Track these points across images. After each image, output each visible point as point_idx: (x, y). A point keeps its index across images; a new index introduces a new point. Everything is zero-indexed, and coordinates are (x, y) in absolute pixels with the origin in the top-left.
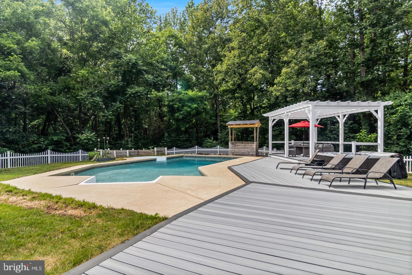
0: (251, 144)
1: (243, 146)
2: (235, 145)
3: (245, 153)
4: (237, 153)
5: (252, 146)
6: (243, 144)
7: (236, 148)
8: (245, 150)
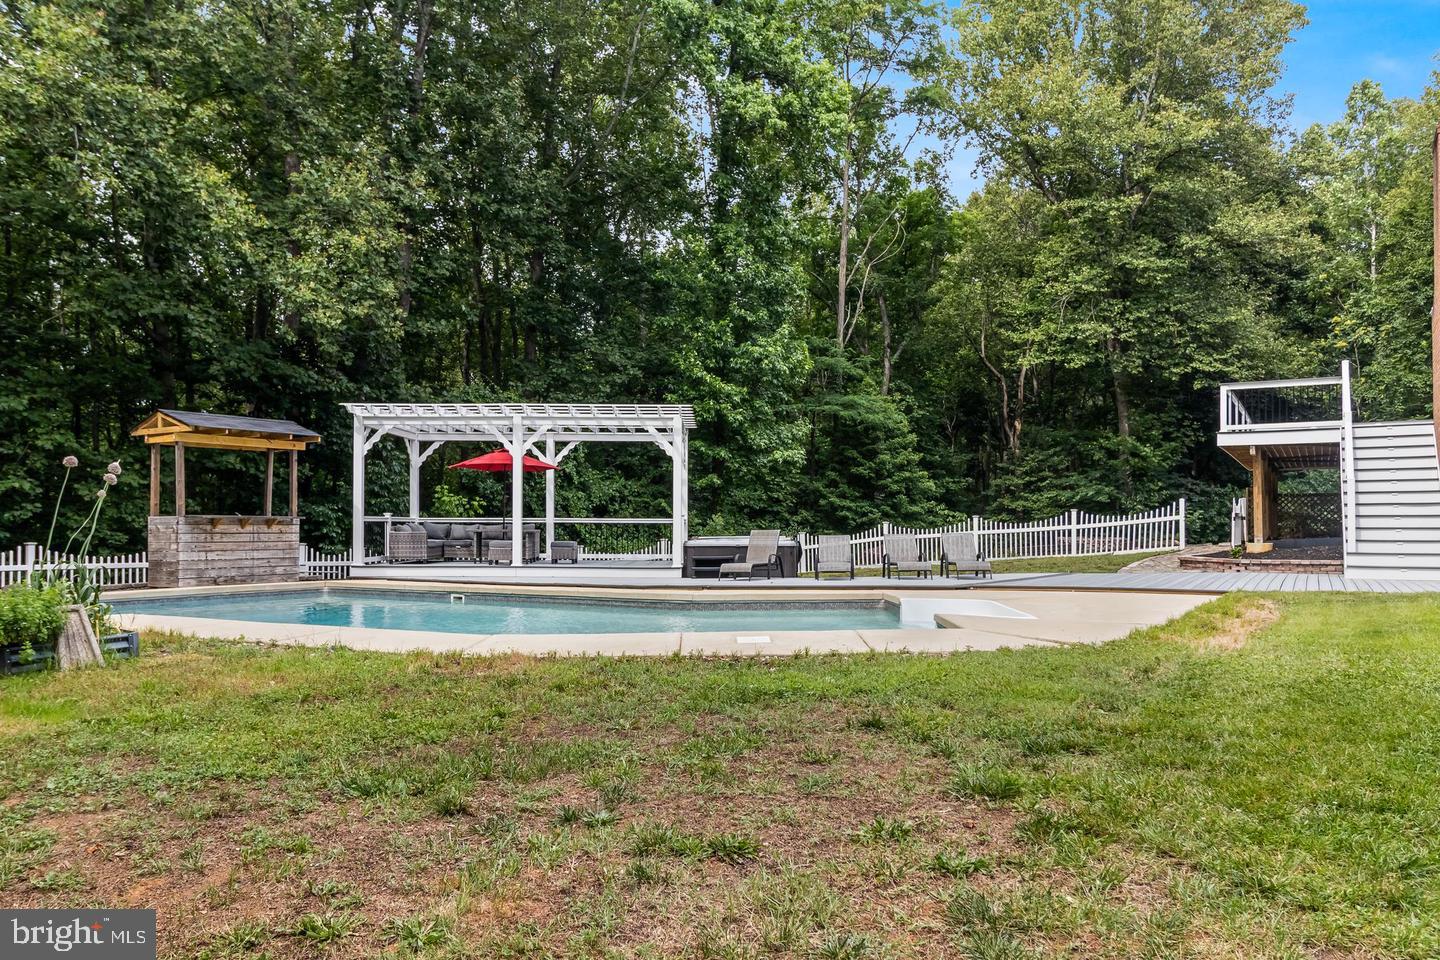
0: (283, 528)
1: (247, 538)
2: (212, 533)
3: (256, 571)
4: (223, 572)
5: (284, 537)
6: (249, 528)
7: (214, 547)
8: (256, 554)
